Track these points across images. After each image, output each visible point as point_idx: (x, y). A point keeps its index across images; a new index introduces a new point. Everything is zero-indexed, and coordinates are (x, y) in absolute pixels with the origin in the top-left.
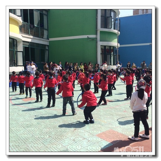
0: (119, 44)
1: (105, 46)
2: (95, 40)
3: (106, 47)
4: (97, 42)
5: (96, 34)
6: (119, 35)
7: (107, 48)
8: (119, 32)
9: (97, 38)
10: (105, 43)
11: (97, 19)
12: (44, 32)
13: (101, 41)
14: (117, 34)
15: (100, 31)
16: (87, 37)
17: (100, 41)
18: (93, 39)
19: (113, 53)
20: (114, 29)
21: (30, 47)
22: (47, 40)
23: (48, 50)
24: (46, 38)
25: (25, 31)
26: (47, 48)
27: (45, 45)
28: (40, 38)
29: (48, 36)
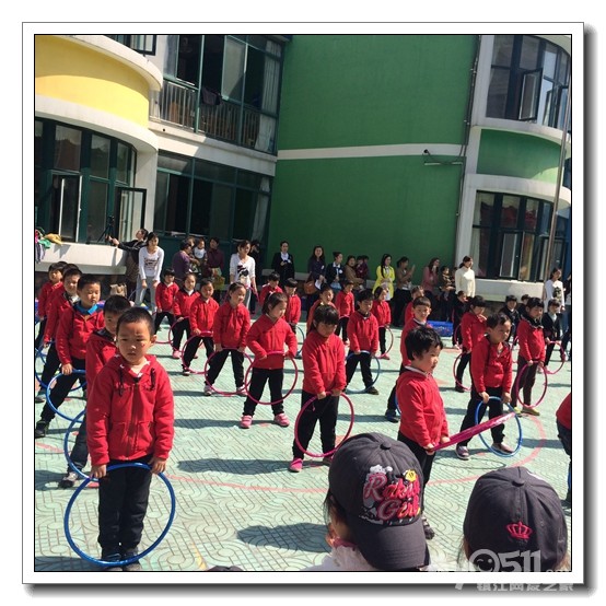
1: (499, 197)
2: (457, 166)
3: (502, 200)
4: (462, 176)
5: (464, 141)
7: (506, 202)
9: (463, 159)
10: (497, 184)
11: (473, 78)
12: (258, 124)
13: (480, 171)
15: (483, 131)
16: (421, 152)
17: (478, 172)
18: (445, 163)
21: (193, 177)
22: (269, 157)
23: (269, 195)
24: (266, 150)
25: (181, 114)
26: (265, 187)
27: (259, 177)
28: (242, 145)
29: (273, 141)
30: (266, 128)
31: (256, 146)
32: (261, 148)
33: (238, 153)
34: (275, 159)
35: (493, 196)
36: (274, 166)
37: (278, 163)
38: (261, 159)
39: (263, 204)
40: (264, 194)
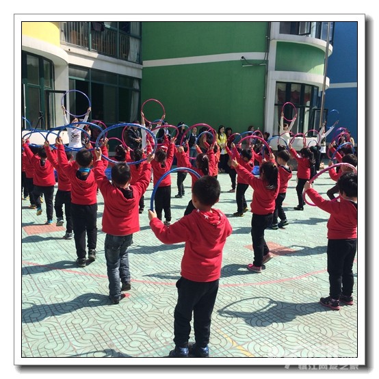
0: (328, 79)
1: (289, 85)
2: (262, 66)
3: (291, 87)
4: (266, 73)
5: (267, 50)
6: (329, 54)
7: (293, 88)
8: (331, 47)
9: (266, 62)
10: (288, 76)
13: (277, 69)
14: (325, 50)
15: (278, 42)
16: (240, 58)
17: (276, 70)
18: (256, 64)
19: (311, 104)
20: (318, 36)
21: (90, 81)
22: (138, 65)
23: (139, 91)
24: (135, 61)
25: (79, 38)
26: (136, 86)
27: (132, 79)
28: (120, 59)
29: (139, 54)
30: (134, 46)
31: (129, 59)
32: (132, 60)
33: (118, 64)
34: (141, 67)
35: (285, 84)
36: (141, 71)
37: (144, 70)
38: (133, 67)
39: (136, 97)
40: (136, 91)
